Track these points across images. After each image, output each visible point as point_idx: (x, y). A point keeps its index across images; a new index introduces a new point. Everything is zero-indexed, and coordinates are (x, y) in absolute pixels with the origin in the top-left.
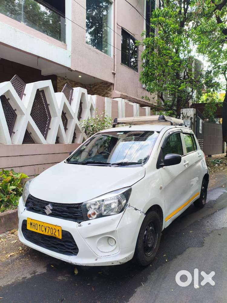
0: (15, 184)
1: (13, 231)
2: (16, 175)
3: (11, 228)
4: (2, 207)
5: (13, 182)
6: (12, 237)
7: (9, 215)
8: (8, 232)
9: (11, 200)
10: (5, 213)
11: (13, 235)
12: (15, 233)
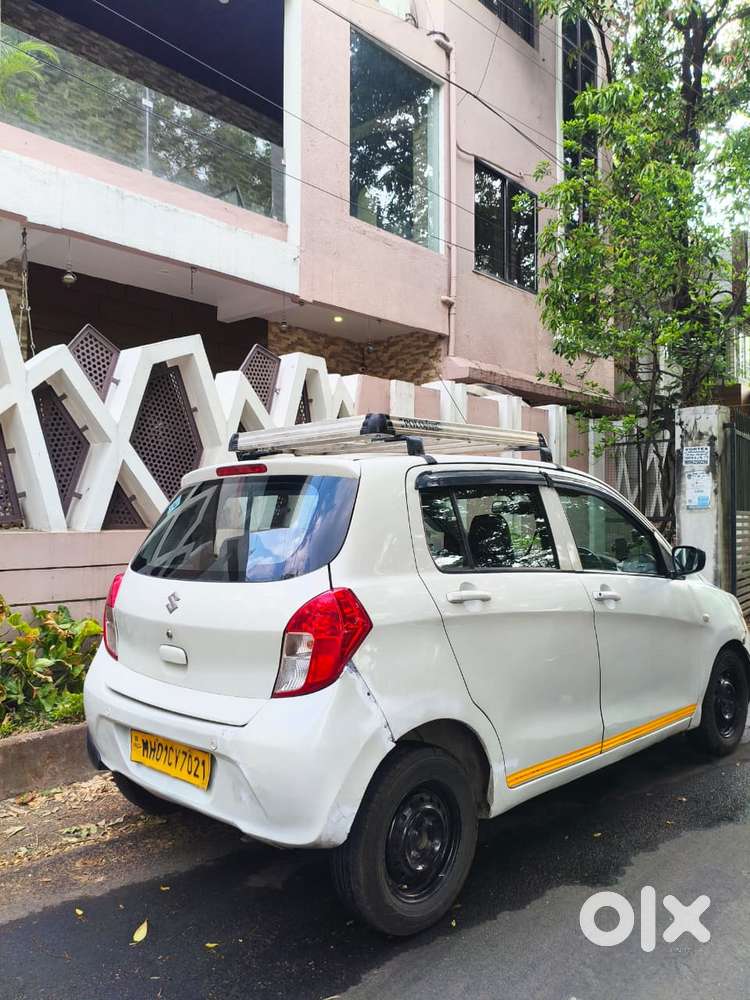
0: (59, 653)
1: (26, 797)
2: (68, 626)
3: (21, 786)
4: (4, 723)
5: (53, 647)
6: (15, 815)
7: (20, 746)
8: (12, 800)
9: (43, 701)
10: (10, 740)
11: (22, 811)
12: (31, 804)
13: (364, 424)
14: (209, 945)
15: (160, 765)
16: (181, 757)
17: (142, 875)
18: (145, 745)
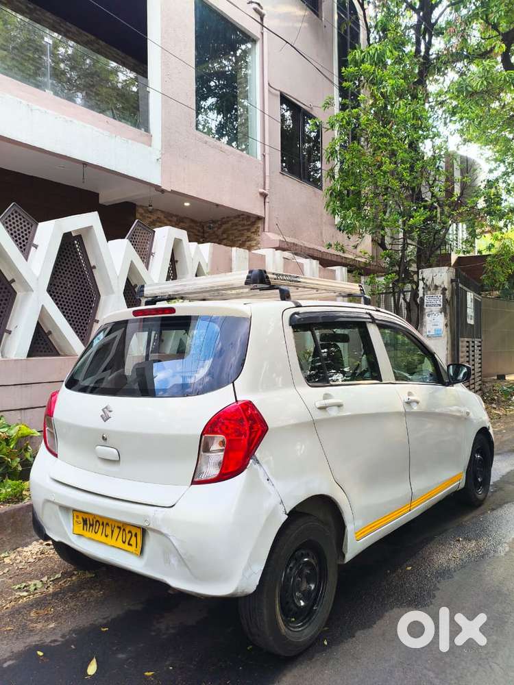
2: (6, 429)
13: (248, 277)
14: (147, 674)
15: (98, 536)
16: (116, 531)
17: (84, 620)
18: (85, 522)
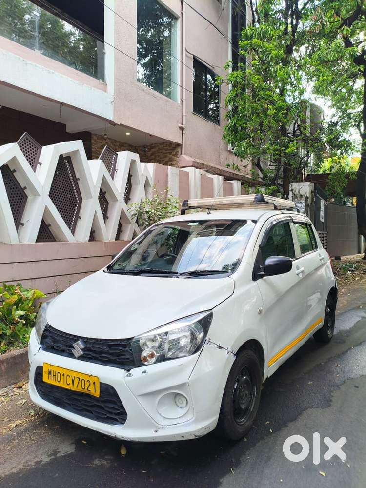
0: (23, 308)
1: (20, 384)
2: (26, 293)
3: (16, 378)
4: (2, 345)
5: (20, 304)
6: (18, 394)
7: (14, 358)
8: (13, 386)
9: (18, 333)
10: (7, 355)
11: (20, 391)
12: (23, 387)
